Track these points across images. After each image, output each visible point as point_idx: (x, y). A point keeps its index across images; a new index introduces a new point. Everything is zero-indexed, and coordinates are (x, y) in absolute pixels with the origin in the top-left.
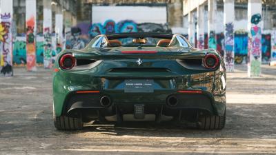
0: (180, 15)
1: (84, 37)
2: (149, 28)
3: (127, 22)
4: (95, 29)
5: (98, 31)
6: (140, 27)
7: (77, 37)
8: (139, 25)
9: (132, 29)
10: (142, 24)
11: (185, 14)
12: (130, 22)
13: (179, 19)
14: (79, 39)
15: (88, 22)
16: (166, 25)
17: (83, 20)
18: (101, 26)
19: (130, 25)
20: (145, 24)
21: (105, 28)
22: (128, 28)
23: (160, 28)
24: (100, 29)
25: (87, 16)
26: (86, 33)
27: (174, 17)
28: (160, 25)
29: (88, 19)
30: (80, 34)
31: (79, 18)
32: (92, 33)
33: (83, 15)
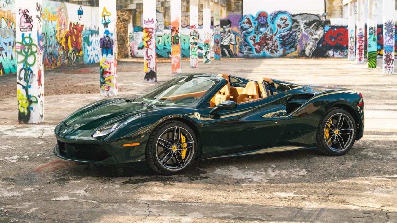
0: (340, 5)
1: (235, 29)
2: (305, 19)
3: (280, 12)
4: (246, 20)
5: (249, 22)
6: (295, 18)
7: (227, 30)
8: (294, 16)
9: (286, 20)
10: (297, 15)
11: (344, 3)
12: (284, 12)
13: (339, 9)
14: (229, 31)
15: (239, 13)
16: (323, 15)
17: (233, 11)
18: (253, 18)
19: (284, 16)
20: (301, 14)
21: (257, 19)
22: (282, 19)
23: (318, 19)
24: (252, 21)
25: (238, 7)
26: (237, 25)
27: (333, 7)
28: (317, 16)
29: (238, 10)
30: (230, 26)
31: (229, 9)
32: (243, 25)
33: (233, 6)
